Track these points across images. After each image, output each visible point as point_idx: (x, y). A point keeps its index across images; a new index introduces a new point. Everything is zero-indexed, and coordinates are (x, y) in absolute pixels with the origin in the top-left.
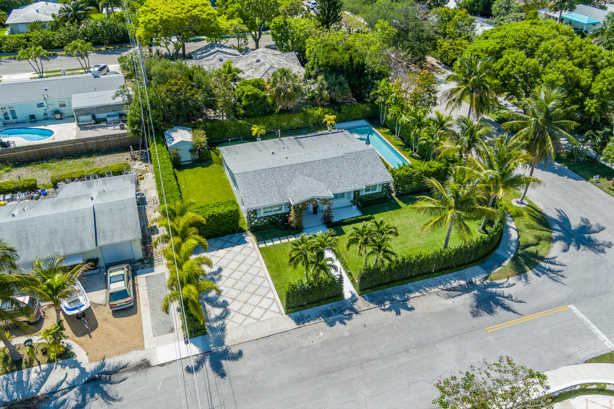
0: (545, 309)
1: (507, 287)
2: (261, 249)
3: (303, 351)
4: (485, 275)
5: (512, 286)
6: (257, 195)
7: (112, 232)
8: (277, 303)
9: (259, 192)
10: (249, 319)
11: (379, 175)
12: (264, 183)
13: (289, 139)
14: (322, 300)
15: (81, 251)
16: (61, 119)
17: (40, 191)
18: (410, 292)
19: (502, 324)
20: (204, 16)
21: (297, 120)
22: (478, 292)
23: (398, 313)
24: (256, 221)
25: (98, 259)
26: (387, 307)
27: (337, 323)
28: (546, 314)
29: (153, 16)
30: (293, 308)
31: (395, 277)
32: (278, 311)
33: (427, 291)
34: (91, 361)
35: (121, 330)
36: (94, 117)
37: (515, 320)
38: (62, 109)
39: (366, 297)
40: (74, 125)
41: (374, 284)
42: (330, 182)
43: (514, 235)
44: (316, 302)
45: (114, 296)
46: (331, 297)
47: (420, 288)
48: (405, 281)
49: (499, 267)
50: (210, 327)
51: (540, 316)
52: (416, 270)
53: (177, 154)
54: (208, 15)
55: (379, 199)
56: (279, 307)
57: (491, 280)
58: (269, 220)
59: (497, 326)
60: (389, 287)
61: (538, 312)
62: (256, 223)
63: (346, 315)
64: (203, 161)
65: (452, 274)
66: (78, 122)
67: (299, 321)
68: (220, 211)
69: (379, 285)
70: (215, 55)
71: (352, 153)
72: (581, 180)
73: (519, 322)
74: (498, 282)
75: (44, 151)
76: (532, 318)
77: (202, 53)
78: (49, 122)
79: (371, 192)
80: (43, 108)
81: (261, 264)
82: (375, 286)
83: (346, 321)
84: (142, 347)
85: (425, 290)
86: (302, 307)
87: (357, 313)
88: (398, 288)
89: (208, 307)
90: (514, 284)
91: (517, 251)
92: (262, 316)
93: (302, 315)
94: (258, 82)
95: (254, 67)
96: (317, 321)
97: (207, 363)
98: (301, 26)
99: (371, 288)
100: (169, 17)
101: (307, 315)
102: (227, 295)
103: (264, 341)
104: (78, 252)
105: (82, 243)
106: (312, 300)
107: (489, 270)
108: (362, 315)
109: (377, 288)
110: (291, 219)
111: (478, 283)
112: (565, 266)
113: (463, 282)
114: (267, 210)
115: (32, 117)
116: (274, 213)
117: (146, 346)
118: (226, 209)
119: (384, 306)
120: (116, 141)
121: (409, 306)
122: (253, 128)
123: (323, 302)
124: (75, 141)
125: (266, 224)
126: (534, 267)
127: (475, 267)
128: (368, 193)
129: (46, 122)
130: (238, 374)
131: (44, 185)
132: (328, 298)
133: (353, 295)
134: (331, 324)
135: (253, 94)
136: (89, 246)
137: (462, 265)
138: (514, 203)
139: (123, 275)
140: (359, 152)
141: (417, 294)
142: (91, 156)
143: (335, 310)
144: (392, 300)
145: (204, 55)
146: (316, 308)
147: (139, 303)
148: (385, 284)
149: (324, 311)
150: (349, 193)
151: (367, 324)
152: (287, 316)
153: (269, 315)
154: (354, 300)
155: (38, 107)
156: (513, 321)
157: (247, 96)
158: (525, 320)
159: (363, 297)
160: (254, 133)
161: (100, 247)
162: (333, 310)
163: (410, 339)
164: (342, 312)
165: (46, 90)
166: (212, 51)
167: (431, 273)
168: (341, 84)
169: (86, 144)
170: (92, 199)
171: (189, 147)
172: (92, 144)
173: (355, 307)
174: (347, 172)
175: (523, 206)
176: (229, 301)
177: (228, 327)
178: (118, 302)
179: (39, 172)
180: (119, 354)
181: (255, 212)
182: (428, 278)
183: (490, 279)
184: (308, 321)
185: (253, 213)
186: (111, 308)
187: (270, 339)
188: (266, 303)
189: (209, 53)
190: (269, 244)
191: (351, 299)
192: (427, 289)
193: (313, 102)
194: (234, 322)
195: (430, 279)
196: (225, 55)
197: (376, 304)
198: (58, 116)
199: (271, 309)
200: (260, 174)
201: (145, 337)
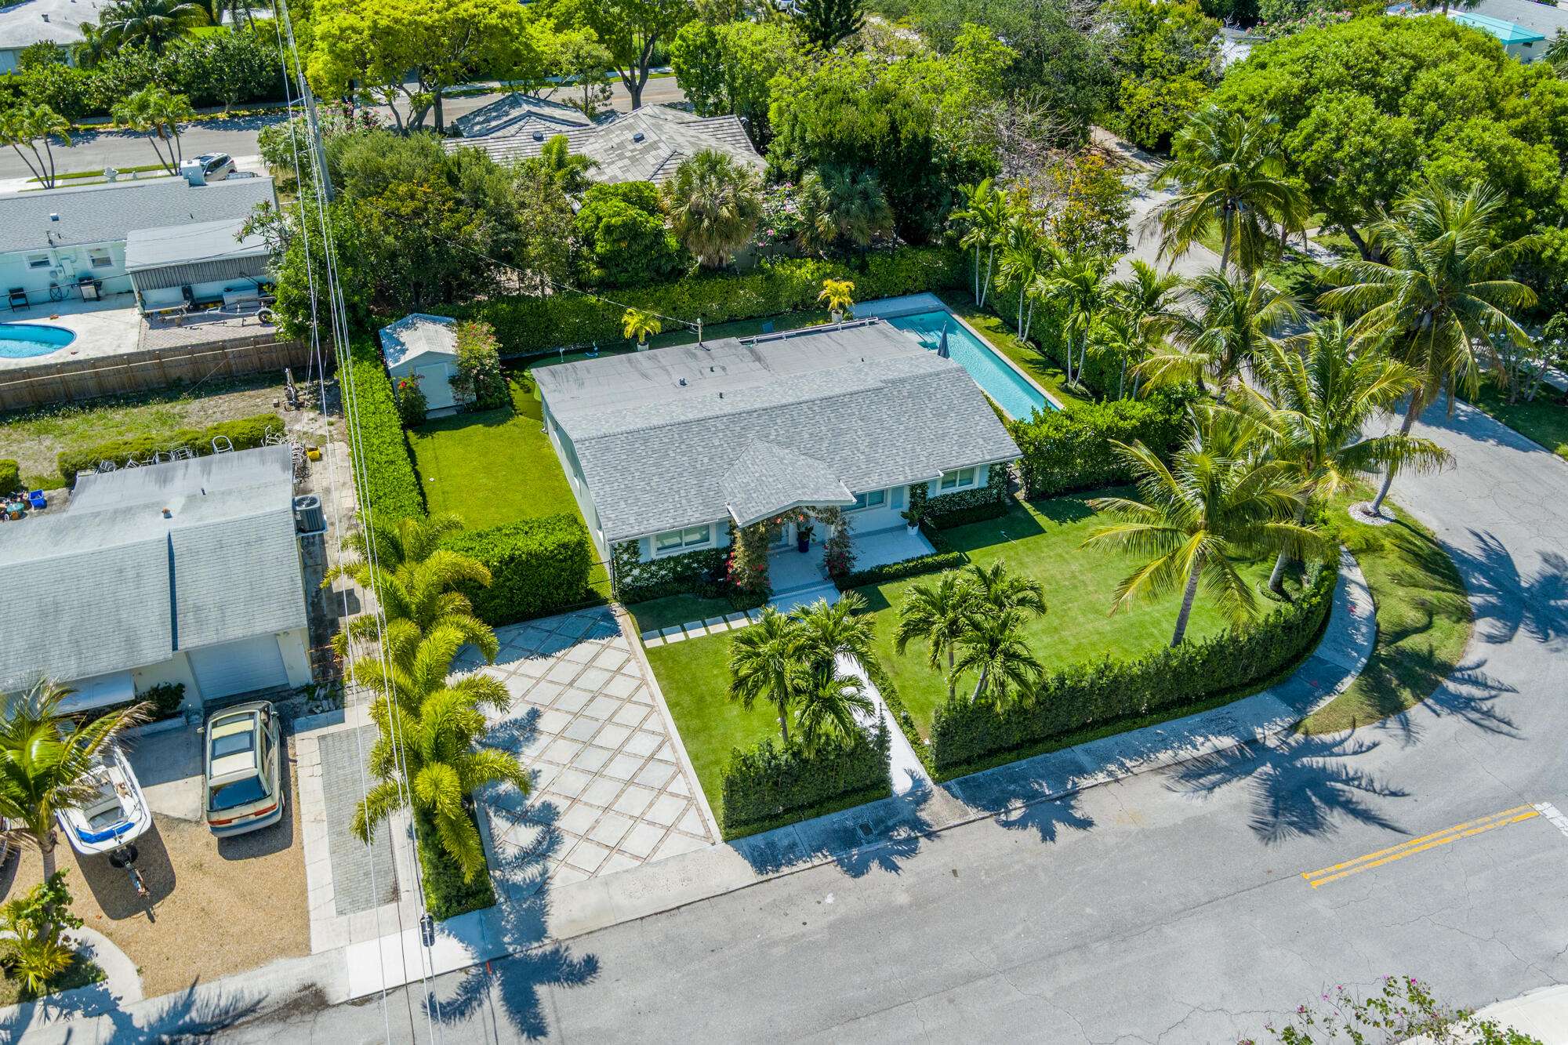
0: (1469, 816)
1: (1355, 753)
2: (648, 652)
3: (777, 951)
4: (1290, 720)
5: (1369, 749)
6: (637, 499)
7: (222, 608)
8: (699, 809)
9: (643, 490)
10: (616, 857)
11: (981, 442)
12: (657, 465)
13: (727, 345)
14: (829, 798)
15: (130, 665)
16: (98, 298)
17: (26, 496)
18: (1081, 771)
19: (1349, 863)
20: (493, 19)
21: (747, 296)
22: (1274, 768)
23: (1048, 834)
24: (636, 572)
25: (181, 687)
26: (1015, 815)
27: (874, 865)
28: (1473, 832)
29: (352, 20)
30: (746, 823)
31: (1037, 728)
32: (702, 832)
33: (1128, 770)
34: (149, 992)
35: (242, 896)
36: (187, 292)
37: (1388, 851)
38: (101, 272)
39: (956, 789)
40: (134, 315)
41: (978, 750)
42: (844, 460)
43: (1363, 606)
44: (811, 806)
45: (222, 796)
46: (855, 791)
47: (1109, 759)
48: (1065, 740)
49: (1328, 694)
50: (503, 884)
51: (1458, 836)
52: (1096, 710)
53: (414, 390)
54: (503, 16)
55: (979, 507)
56: (704, 821)
57: (1306, 733)
58: (674, 570)
59: (1338, 867)
60: (1018, 758)
61: (1452, 824)
62: (635, 579)
63: (900, 842)
64: (487, 408)
65: (1196, 719)
66: (144, 305)
67: (765, 861)
68: (534, 546)
69: (992, 753)
70: (521, 123)
71: (902, 381)
72: (1534, 449)
73: (1398, 857)
74: (1327, 738)
75: (43, 384)
76: (1434, 844)
77: (488, 121)
78: (63, 306)
79: (957, 489)
80: (44, 270)
81: (652, 697)
82: (979, 756)
83: (899, 861)
84: (303, 948)
85: (1122, 765)
86: (773, 820)
87: (930, 835)
88: (1046, 760)
89: (499, 824)
90: (1375, 745)
91: (1375, 648)
92: (655, 849)
93: (771, 845)
94: (638, 190)
95: (628, 154)
96: (816, 862)
97: (496, 992)
98: (755, 44)
99: (968, 761)
100: (397, 21)
101: (786, 842)
102: (553, 789)
103: (663, 922)
104: (121, 667)
105: (131, 643)
106: (802, 799)
107: (1300, 703)
108: (947, 841)
109: (986, 762)
110: (737, 565)
111: (1272, 742)
112: (1514, 691)
113: (1227, 742)
114: (667, 543)
115: (17, 294)
116: (687, 550)
117: (316, 945)
118: (551, 538)
119: (1008, 812)
120: (246, 354)
121: (1078, 814)
122: (626, 318)
123: (832, 805)
124: (131, 358)
125: (663, 582)
126: (1428, 695)
127: (1260, 696)
128: (949, 491)
129: (55, 306)
130: (586, 1025)
131: (40, 479)
132: (845, 793)
133: (918, 783)
134: (857, 870)
135: (625, 225)
136: (154, 649)
137: (1223, 692)
138: (1356, 515)
139: (251, 733)
140: (923, 377)
141: (1101, 777)
142: (177, 399)
143: (866, 829)
144: (1030, 797)
145: (494, 124)
146: (811, 821)
147: (299, 814)
148: (1010, 750)
149: (835, 831)
150: (898, 490)
151: (959, 867)
152: (729, 848)
153: (675, 845)
154: (920, 796)
155: (34, 265)
156: (1380, 853)
157: (609, 230)
158: (1416, 850)
159: (947, 788)
160: (629, 332)
161: (187, 653)
162: (861, 827)
163: (1088, 910)
164: (886, 833)
165: (55, 219)
166: (515, 113)
167: (1136, 714)
168: (865, 196)
169: (161, 366)
170: (167, 514)
171: (449, 370)
172: (179, 363)
173: (924, 815)
174: (891, 432)
175: (1380, 523)
176: (561, 804)
177: (556, 886)
178: (235, 814)
179: (28, 444)
180: (235, 968)
181: (633, 547)
182: (1129, 730)
183: (1302, 730)
184: (790, 863)
185: (626, 550)
186: (214, 830)
187: (680, 918)
188: (666, 810)
189: (505, 119)
190: (675, 638)
191: (911, 793)
192: (1129, 764)
193: (789, 244)
194: (573, 867)
195: (1136, 733)
196: (548, 124)
197: (985, 808)
198: (89, 290)
199: (682, 826)
200: (646, 441)
201: (313, 916)
